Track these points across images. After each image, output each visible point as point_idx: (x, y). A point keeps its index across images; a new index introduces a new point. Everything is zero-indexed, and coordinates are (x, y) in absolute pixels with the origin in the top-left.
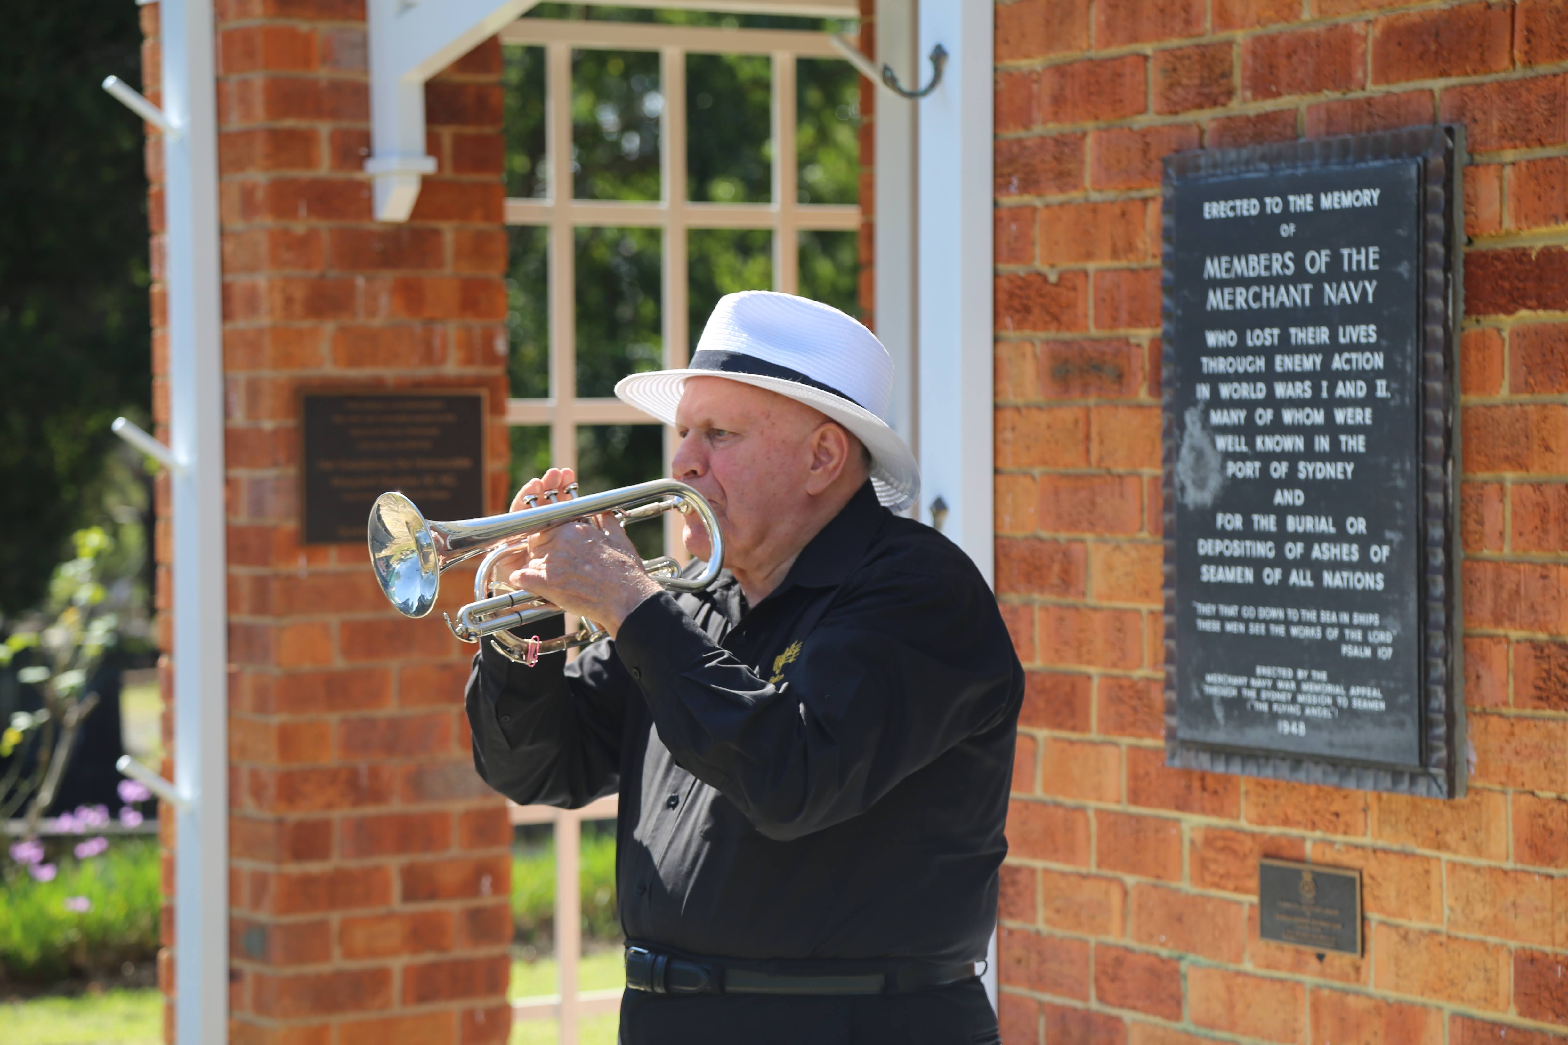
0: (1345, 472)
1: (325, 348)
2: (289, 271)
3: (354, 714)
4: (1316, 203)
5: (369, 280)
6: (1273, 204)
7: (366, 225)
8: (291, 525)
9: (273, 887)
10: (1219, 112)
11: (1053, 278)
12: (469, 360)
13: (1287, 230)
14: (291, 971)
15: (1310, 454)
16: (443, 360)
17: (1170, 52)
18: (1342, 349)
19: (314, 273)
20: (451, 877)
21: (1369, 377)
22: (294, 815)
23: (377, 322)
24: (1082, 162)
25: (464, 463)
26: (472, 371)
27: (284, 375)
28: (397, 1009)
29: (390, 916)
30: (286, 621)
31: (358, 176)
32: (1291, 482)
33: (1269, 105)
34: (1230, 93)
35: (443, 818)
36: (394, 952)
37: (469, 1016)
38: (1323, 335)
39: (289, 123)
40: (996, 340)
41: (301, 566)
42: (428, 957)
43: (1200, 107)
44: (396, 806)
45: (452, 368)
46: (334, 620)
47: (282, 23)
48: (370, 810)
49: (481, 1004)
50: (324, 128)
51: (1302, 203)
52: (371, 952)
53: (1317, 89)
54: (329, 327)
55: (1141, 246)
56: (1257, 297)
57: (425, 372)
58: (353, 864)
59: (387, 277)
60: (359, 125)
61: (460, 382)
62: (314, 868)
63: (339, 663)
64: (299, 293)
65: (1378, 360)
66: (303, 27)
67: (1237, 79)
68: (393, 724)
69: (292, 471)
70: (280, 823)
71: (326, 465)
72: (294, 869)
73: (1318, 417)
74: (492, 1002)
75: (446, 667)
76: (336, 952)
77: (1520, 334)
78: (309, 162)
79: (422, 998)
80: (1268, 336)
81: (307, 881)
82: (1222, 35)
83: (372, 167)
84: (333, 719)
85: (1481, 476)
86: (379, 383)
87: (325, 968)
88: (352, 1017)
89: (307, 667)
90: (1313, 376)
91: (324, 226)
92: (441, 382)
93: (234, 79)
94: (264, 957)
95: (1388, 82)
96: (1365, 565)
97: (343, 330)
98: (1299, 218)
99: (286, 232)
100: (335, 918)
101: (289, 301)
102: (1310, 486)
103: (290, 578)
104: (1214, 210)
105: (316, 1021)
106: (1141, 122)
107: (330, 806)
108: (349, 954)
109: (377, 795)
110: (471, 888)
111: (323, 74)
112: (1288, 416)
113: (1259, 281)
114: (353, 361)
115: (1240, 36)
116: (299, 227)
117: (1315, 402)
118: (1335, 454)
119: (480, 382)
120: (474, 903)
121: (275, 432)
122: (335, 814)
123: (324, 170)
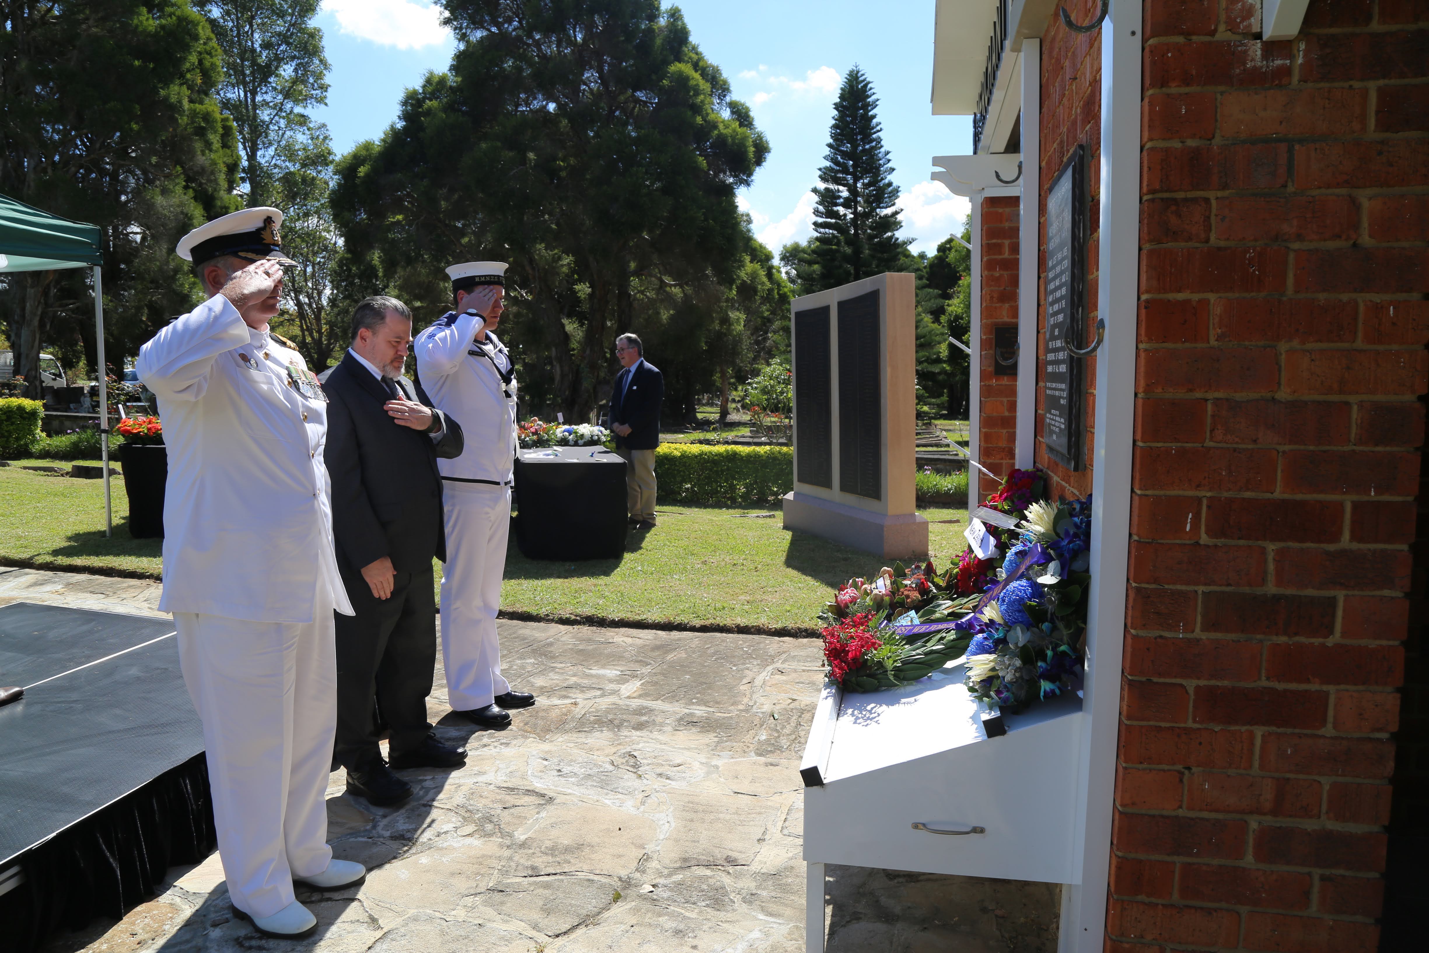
1: (1005, 313)
2: (992, 288)
8: (990, 369)
27: (989, 321)
30: (987, 400)
39: (994, 241)
41: (993, 382)
46: (1005, 400)
50: (1007, 242)
54: (1007, 305)
63: (1006, 414)
64: (995, 295)
66: (1000, 210)
69: (990, 352)
71: (1003, 350)
78: (1000, 253)
84: (1005, 431)
89: (995, 414)
91: (1005, 274)
96: (1064, 361)
99: (992, 275)
101: (992, 297)
103: (990, 386)
107: (1002, 459)
111: (1007, 225)
116: (997, 274)
121: (987, 339)
122: (1004, 462)
123: (1006, 255)
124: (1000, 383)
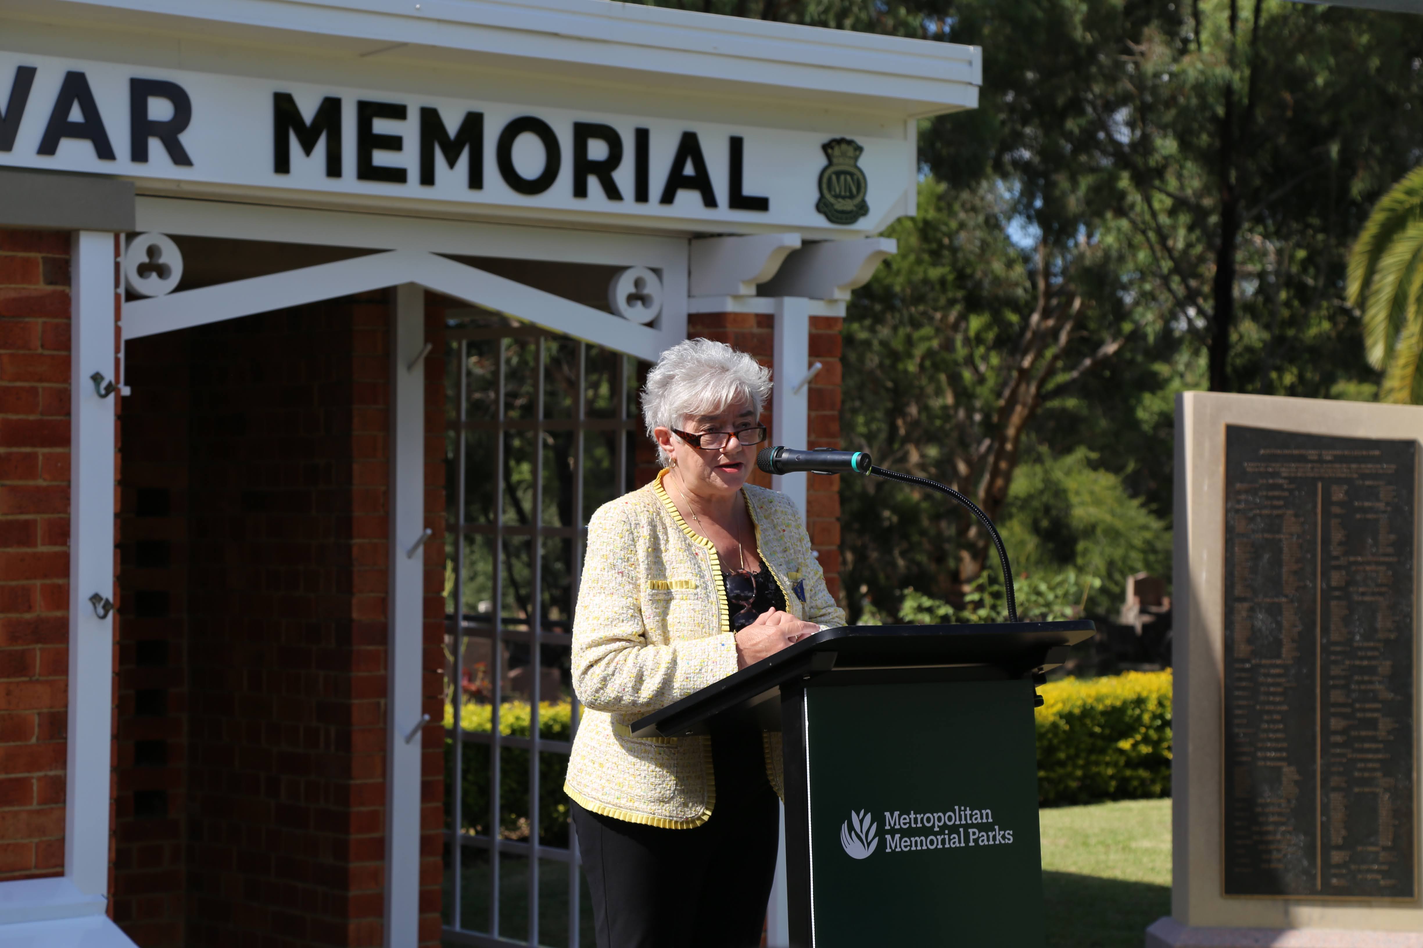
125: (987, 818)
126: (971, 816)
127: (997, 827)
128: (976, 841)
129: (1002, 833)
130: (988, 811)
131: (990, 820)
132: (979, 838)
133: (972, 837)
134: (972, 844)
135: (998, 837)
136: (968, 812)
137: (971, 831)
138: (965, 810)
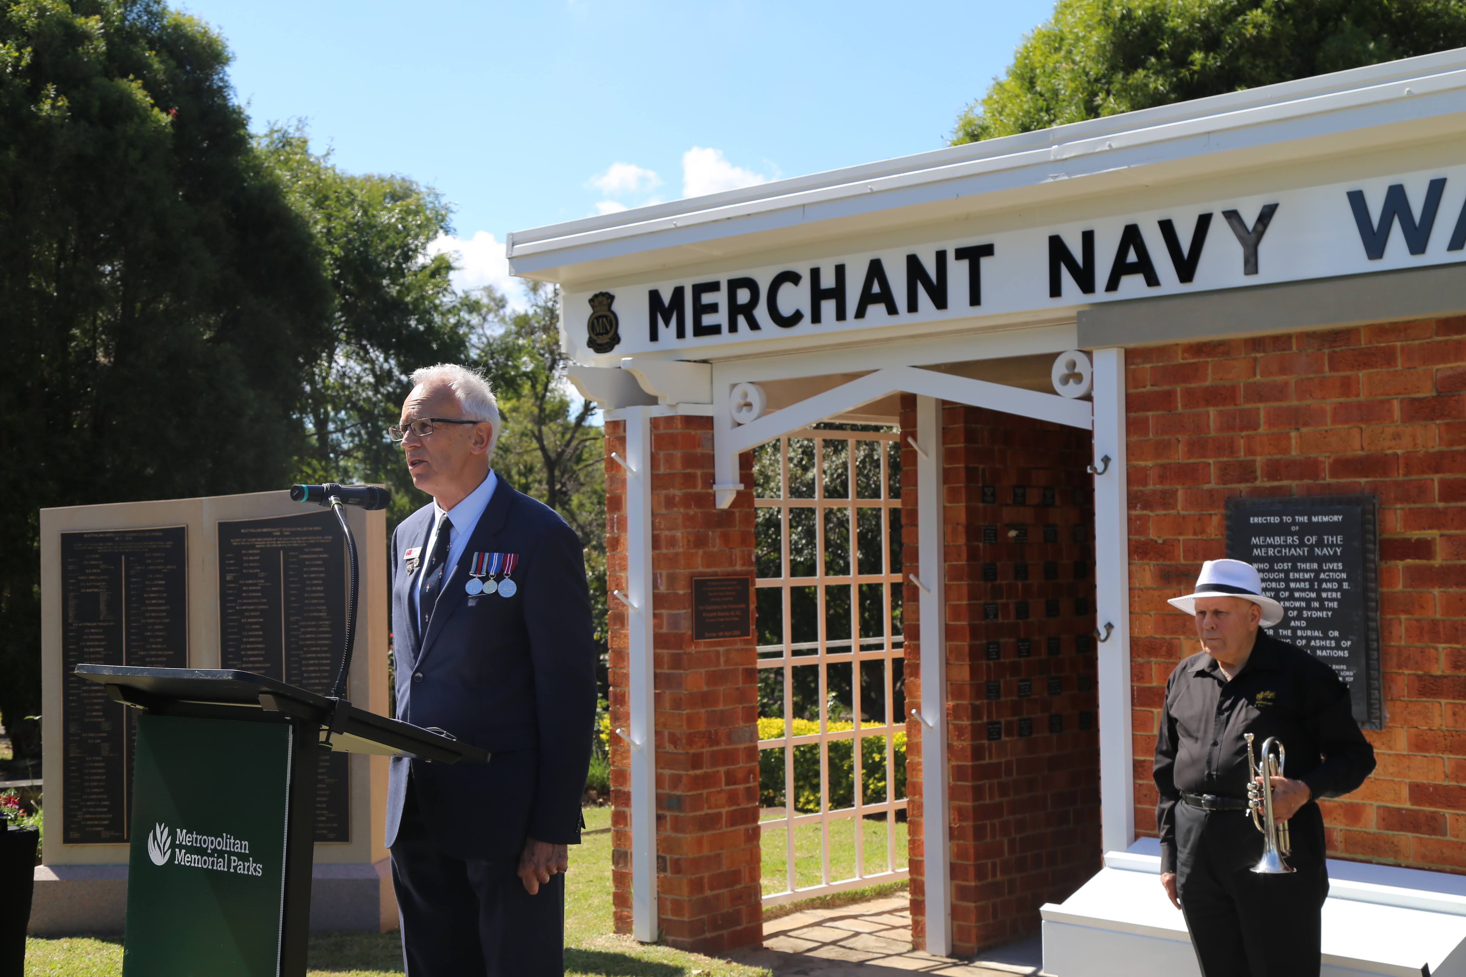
0: (1327, 615)
1: (699, 561)
2: (688, 530)
3: (710, 709)
4: (1310, 519)
5: (713, 532)
6: (1288, 519)
7: (714, 511)
8: (689, 632)
9: (685, 780)
10: (1249, 485)
11: (1160, 541)
12: (743, 565)
13: (1293, 529)
14: (692, 814)
15: (1309, 608)
16: (735, 565)
17: (1224, 462)
18: (1324, 571)
19: (696, 530)
20: (740, 775)
21: (1340, 582)
22: (692, 751)
23: (715, 550)
24: (1176, 500)
25: (743, 606)
26: (745, 568)
27: (687, 571)
28: (725, 829)
29: (722, 790)
30: (688, 672)
31: (710, 491)
32: (1299, 617)
33: (1276, 483)
34: (1256, 479)
35: (737, 750)
36: (723, 807)
37: (747, 830)
38: (1315, 566)
39: (688, 471)
40: (1129, 564)
41: (693, 649)
42: (734, 808)
43: (1240, 482)
44: (723, 747)
45: (738, 568)
46: (703, 670)
47: (687, 431)
48: (716, 748)
49: (750, 826)
50: (699, 472)
51: (1300, 519)
52: (717, 807)
53: (1301, 478)
54: (701, 552)
55: (1209, 531)
56: (1280, 552)
57: (730, 569)
58: (709, 770)
59: (719, 531)
60: (710, 471)
61: (740, 573)
62: (698, 772)
63: (705, 689)
64: (691, 539)
65: (1344, 576)
66: (693, 432)
67: (1259, 473)
68: (722, 712)
69: (690, 610)
70: (687, 753)
71: (701, 608)
72: (691, 772)
73: (1313, 595)
74: (754, 825)
75: (738, 689)
76: (705, 806)
77: (1407, 568)
78: (695, 486)
79: (732, 825)
80: (1286, 566)
81: (696, 777)
82: (1250, 458)
83: (715, 487)
84: (703, 711)
85: (1389, 617)
86: (716, 574)
87: (702, 813)
88: (711, 832)
89: (695, 690)
90: (1310, 580)
91: (698, 511)
92: (735, 573)
93: (662, 454)
94: (680, 809)
95: (1337, 478)
96: (1338, 647)
97: (705, 553)
98: (1301, 524)
99: (687, 514)
100: (705, 792)
101: (689, 541)
102: (1308, 620)
103: (690, 654)
104: (1255, 520)
105: (699, 834)
106: (1207, 487)
107: (703, 747)
108: (709, 808)
109: (718, 743)
110: (746, 780)
111: (699, 451)
112: (1297, 595)
113: (1280, 546)
114: (709, 566)
115: (1259, 459)
116: (691, 512)
117: (1311, 589)
118: (1322, 608)
119: (748, 573)
120: (747, 785)
121: (684, 595)
122: (704, 750)
123: (699, 489)
124: (698, 650)
125: (245, 849)
126: (234, 844)
127: (251, 859)
128: (235, 868)
129: (254, 865)
130: (246, 843)
131: (247, 852)
132: (237, 866)
133: (233, 864)
134: (232, 870)
135: (251, 869)
136: (232, 841)
137: (233, 858)
138: (230, 839)
